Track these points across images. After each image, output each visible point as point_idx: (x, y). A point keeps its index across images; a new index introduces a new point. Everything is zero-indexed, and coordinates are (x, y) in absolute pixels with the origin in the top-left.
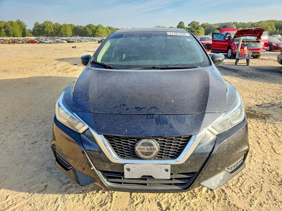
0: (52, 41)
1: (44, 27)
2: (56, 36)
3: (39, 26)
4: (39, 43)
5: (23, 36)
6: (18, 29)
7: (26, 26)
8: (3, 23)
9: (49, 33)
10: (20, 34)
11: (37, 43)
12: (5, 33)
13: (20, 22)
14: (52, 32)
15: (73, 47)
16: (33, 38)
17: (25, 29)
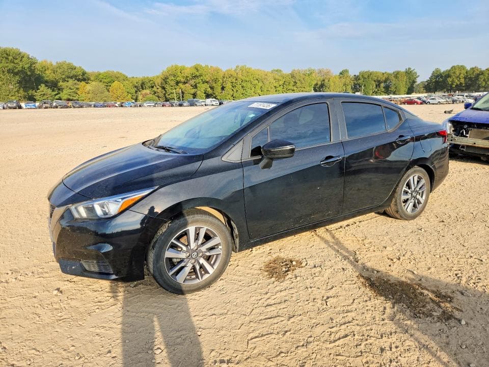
0: (443, 100)
1: (448, 76)
2: (466, 90)
3: (441, 75)
4: (421, 104)
5: (408, 93)
6: (404, 83)
7: (419, 76)
8: (385, 75)
9: (454, 86)
10: (404, 89)
11: (417, 103)
12: (383, 90)
13: (411, 72)
14: (461, 83)
15: (445, 112)
16: (423, 95)
17: (414, 82)
